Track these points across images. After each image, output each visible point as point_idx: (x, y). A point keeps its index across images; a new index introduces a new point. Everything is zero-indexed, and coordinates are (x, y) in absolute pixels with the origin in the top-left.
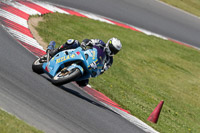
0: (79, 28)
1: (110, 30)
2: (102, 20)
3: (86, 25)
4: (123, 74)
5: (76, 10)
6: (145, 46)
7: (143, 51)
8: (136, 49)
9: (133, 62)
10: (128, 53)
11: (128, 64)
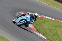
8: (61, 28)
11: (58, 32)
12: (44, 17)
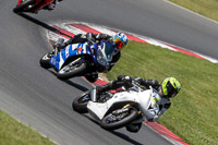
0: (138, 54)
1: (172, 57)
2: (164, 46)
3: (146, 51)
4: (187, 105)
5: (135, 35)
6: (210, 75)
7: (208, 81)
8: (201, 78)
9: (197, 93)
10: (191, 82)
11: (192, 94)
12: (142, 42)
